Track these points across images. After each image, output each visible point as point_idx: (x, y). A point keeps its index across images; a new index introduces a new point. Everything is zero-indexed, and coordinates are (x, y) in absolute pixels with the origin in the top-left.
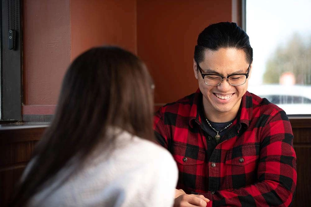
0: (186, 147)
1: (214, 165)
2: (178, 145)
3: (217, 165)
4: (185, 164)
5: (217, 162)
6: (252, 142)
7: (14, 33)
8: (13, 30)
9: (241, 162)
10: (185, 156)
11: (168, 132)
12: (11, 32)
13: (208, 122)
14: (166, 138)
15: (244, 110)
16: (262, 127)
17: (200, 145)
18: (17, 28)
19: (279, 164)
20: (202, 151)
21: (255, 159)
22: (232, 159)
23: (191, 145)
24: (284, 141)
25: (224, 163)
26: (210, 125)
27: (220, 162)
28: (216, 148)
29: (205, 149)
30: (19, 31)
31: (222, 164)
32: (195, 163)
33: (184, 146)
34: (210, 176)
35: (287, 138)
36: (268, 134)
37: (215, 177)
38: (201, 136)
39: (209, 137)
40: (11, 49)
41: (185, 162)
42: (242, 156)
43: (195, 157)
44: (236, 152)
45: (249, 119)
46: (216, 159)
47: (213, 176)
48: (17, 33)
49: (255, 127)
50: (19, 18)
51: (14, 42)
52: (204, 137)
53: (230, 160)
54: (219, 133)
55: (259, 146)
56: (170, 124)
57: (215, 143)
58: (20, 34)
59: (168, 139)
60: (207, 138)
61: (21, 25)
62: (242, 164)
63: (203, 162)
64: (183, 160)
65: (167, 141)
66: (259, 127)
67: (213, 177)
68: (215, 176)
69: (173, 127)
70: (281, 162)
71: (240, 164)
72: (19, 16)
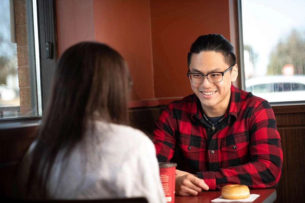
0: (190, 137)
1: (213, 152)
2: (184, 136)
3: (215, 152)
4: (189, 151)
5: (215, 150)
6: (242, 131)
7: (50, 45)
8: (49, 43)
9: (235, 149)
10: (190, 145)
11: (175, 125)
12: (47, 44)
13: (205, 117)
14: (173, 130)
15: (233, 104)
16: (248, 118)
17: (201, 135)
18: (52, 40)
19: (267, 146)
20: (203, 140)
21: (246, 145)
22: (227, 146)
23: (194, 136)
24: (268, 126)
25: (221, 149)
26: (207, 120)
27: (218, 149)
28: (213, 138)
29: (205, 138)
30: (54, 43)
31: (219, 150)
32: (198, 151)
33: (189, 137)
34: (210, 162)
35: (271, 123)
36: (254, 123)
37: (214, 163)
38: (202, 128)
39: (208, 129)
40: (48, 58)
41: (189, 150)
42: (235, 144)
43: (198, 146)
44: (230, 139)
45: (237, 111)
46: (214, 147)
47: (213, 161)
48: (52, 45)
49: (243, 118)
50: (54, 33)
51: (50, 52)
52: (204, 129)
53: (226, 147)
54: (214, 126)
55: (248, 133)
56: (177, 119)
57: (212, 133)
58: (54, 46)
59: (175, 131)
60: (207, 130)
61: (55, 38)
62: (236, 150)
63: (204, 150)
64: (188, 148)
65: (174, 132)
66: (246, 118)
67: (213, 163)
68: (214, 161)
69: (179, 121)
70: (268, 143)
71: (234, 150)
72: (53, 31)
